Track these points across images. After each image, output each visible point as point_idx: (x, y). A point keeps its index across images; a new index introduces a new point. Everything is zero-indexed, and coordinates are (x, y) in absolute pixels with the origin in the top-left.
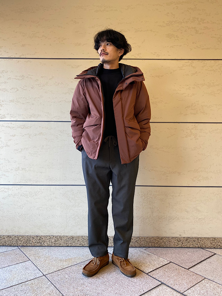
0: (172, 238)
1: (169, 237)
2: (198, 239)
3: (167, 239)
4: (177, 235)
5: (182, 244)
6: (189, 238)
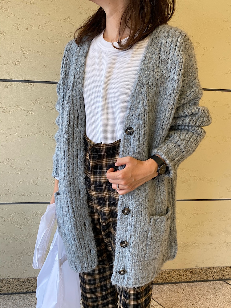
0: (185, 270)
1: (180, 270)
2: (220, 268)
3: (176, 272)
4: (192, 266)
5: (198, 276)
6: (208, 268)
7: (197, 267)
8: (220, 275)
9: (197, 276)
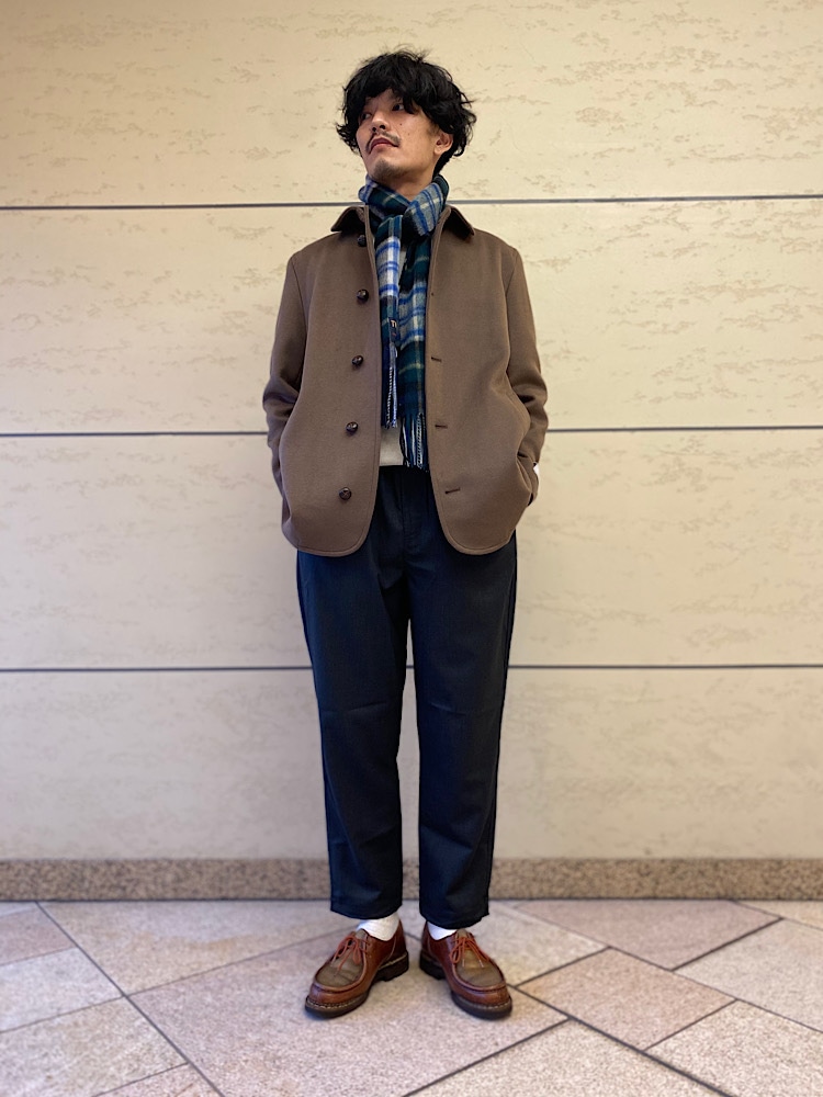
0: (619, 862)
2: (715, 864)
3: (596, 866)
4: (634, 852)
5: (657, 883)
6: (682, 861)
7: (649, 857)
8: (718, 883)
9: (653, 884)
